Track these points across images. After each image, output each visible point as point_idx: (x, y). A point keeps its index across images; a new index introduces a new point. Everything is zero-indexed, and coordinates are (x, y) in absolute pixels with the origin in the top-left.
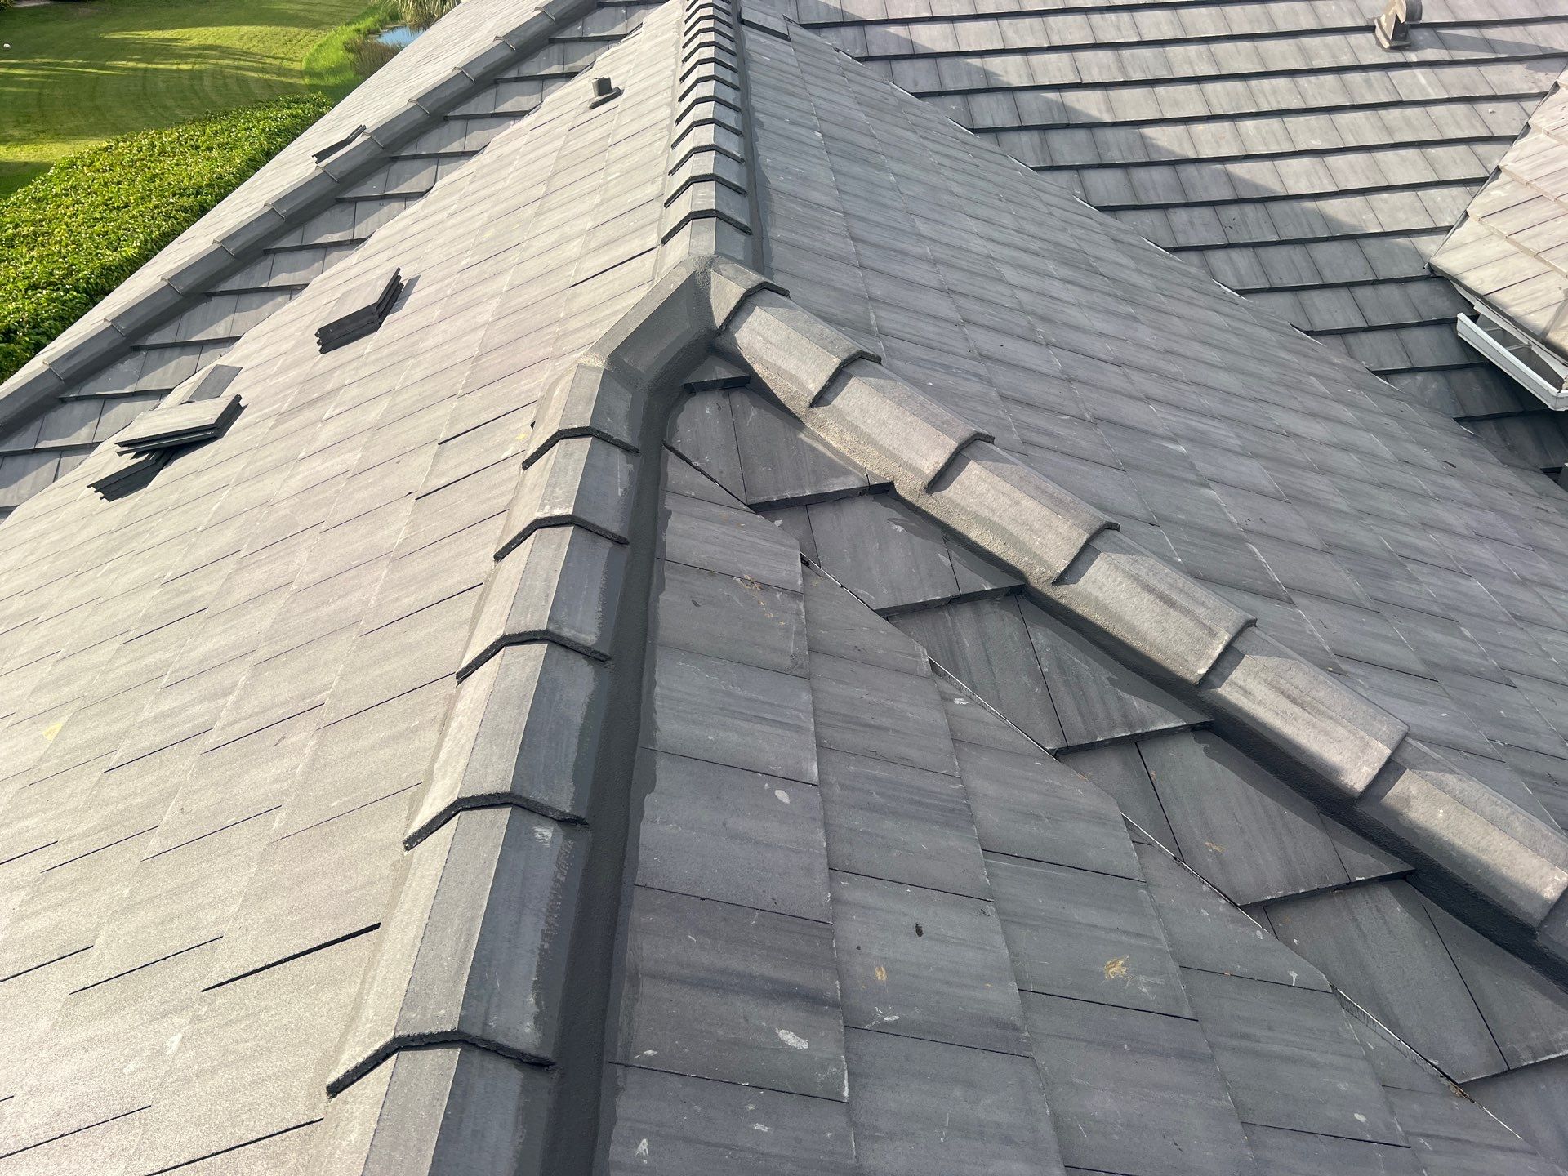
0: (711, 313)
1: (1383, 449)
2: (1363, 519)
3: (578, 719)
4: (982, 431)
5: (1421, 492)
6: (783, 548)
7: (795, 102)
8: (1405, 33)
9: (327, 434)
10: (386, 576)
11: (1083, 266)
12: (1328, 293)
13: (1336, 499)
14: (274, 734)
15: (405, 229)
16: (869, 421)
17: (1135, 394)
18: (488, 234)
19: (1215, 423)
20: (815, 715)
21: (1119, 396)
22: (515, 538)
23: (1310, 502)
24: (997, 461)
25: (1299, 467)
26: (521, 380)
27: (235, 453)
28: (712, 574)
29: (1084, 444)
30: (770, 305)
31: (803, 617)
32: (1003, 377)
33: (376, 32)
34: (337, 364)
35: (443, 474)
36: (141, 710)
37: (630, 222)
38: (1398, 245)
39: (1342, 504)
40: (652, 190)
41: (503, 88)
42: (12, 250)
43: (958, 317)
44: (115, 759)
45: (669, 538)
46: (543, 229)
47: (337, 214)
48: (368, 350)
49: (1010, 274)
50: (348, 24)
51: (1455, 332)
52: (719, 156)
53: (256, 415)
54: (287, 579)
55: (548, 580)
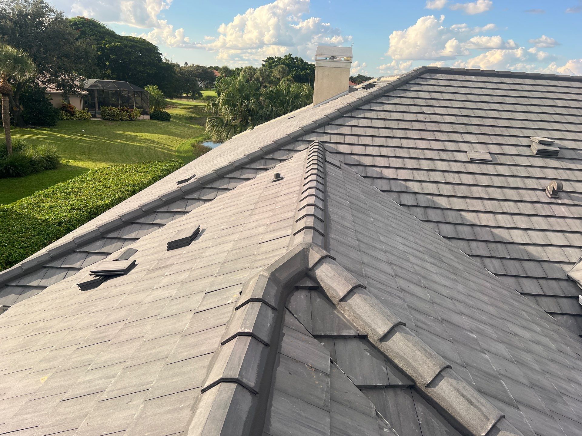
0: (308, 263)
1: (552, 346)
2: (545, 375)
3: (244, 418)
4: (402, 321)
5: (567, 365)
6: (324, 355)
7: (341, 190)
8: (556, 193)
9: (165, 281)
10: (179, 342)
11: (438, 259)
12: (529, 280)
13: (534, 364)
14: (127, 398)
15: (203, 211)
16: (361, 310)
17: (457, 311)
18: (232, 219)
19: (487, 327)
20: (331, 429)
21: (451, 312)
22: (230, 338)
23: (524, 365)
24: (407, 334)
25: (520, 349)
26: (238, 274)
27: (130, 282)
28: (297, 362)
29: (438, 329)
30: (329, 263)
31: (329, 385)
32: (409, 298)
33: (202, 142)
34: (172, 255)
35: (205, 305)
36: (79, 377)
37: (282, 224)
38: (556, 266)
39: (536, 367)
40: (291, 214)
41: (244, 170)
42: (69, 196)
43: (393, 274)
44: (66, 396)
45: (283, 345)
46: (251, 221)
47: (181, 203)
48: (184, 252)
49: (412, 259)
50: (194, 138)
51: (578, 302)
52: (316, 208)
53: (140, 269)
54: (142, 335)
55: (240, 358)
